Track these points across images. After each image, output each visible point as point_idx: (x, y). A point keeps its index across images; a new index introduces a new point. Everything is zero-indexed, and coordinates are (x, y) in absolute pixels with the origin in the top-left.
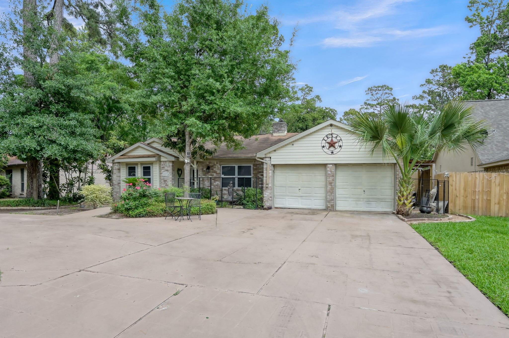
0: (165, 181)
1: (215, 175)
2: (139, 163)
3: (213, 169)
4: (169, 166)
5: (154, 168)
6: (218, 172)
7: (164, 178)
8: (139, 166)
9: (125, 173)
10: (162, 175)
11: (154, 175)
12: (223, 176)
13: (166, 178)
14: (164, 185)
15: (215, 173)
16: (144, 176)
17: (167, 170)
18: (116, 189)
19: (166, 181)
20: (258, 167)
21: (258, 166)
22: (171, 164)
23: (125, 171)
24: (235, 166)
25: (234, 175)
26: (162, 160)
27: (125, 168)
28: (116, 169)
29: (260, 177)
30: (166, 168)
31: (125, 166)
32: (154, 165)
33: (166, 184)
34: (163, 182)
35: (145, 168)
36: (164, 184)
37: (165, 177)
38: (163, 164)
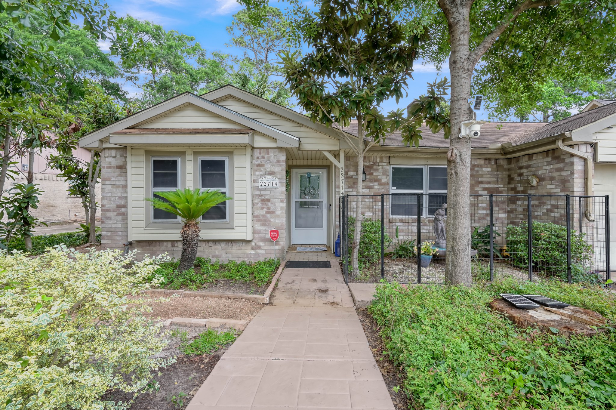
0: (265, 201)
1: (376, 187)
2: (189, 152)
3: (371, 174)
4: (278, 161)
5: (236, 164)
6: (383, 181)
7: (262, 192)
8: (189, 158)
9: (143, 178)
10: (256, 184)
11: (236, 184)
12: (394, 190)
13: (268, 193)
14: (263, 212)
15: (376, 183)
16: (204, 185)
17: (272, 173)
18: (111, 222)
19: (268, 200)
20: (478, 171)
21: (476, 169)
22: (283, 157)
23: (143, 171)
24: (422, 169)
25: (422, 188)
26: (256, 145)
27: (143, 165)
28: (110, 167)
29: (480, 193)
30: (268, 167)
31: (143, 158)
32: (235, 158)
33: (269, 208)
34: (260, 204)
35: (206, 165)
36: (262, 208)
37: (265, 189)
38: (260, 156)
